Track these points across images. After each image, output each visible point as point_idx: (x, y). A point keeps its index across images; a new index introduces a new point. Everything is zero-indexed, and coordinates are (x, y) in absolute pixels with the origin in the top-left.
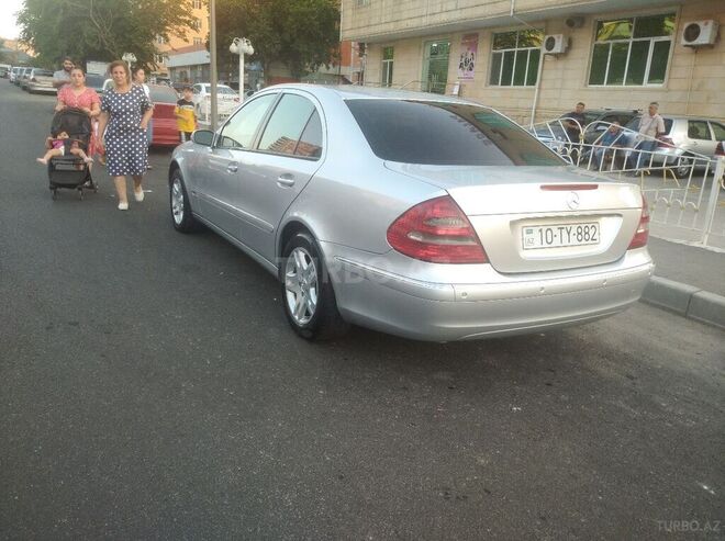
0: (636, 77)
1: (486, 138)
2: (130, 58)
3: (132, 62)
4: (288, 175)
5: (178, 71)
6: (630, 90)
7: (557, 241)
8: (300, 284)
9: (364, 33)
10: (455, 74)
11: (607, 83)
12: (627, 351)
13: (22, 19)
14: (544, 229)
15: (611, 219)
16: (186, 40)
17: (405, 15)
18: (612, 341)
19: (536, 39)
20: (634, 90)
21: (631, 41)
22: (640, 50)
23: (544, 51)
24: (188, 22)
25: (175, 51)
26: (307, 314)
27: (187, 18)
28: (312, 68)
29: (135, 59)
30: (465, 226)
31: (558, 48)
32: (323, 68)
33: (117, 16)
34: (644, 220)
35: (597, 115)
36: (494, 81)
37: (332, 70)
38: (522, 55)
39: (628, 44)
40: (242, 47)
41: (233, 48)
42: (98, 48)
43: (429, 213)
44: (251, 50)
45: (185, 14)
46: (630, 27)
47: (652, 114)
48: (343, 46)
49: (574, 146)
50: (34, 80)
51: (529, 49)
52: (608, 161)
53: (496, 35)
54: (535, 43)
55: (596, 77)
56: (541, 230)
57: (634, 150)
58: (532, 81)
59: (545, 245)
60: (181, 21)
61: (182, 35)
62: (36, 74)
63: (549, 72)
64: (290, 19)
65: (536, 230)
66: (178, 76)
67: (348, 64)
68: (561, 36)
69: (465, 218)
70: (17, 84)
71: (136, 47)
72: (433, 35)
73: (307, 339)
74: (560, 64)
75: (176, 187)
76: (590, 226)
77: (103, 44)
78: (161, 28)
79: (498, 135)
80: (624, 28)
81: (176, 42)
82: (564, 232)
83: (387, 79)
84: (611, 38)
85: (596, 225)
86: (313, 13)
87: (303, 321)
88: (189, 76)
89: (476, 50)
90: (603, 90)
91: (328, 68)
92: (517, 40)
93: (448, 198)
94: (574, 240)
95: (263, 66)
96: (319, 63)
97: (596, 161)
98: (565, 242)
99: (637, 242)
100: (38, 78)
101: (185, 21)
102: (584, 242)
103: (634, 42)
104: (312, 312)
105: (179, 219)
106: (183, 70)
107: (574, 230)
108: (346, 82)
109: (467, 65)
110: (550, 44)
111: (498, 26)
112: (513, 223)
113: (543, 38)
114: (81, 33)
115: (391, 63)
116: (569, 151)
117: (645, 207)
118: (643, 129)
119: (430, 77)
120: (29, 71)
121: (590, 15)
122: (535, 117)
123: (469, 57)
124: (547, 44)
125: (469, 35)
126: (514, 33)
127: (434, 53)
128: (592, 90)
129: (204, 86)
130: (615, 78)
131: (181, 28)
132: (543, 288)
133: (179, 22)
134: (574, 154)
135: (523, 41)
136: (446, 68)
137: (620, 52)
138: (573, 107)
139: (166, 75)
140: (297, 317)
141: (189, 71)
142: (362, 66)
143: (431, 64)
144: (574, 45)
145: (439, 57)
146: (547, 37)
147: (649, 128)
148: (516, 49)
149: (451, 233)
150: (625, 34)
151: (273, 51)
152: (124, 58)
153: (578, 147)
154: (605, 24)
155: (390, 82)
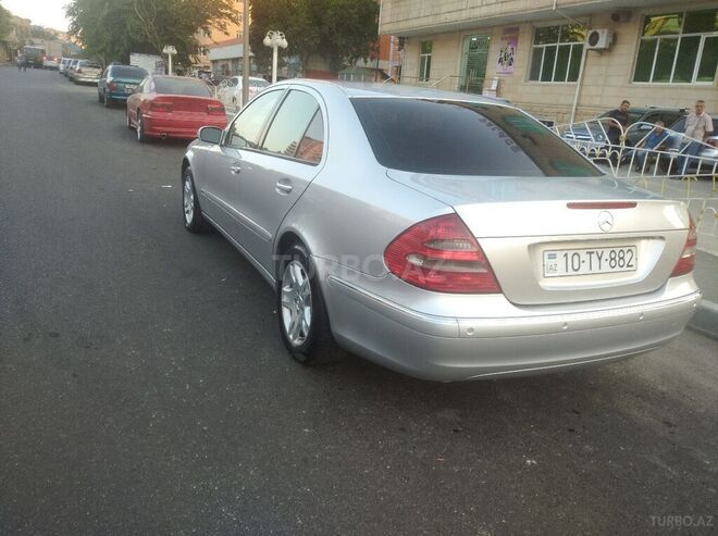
0: (684, 74)
1: (514, 144)
2: (170, 50)
3: (172, 55)
4: (287, 180)
5: (220, 64)
6: (676, 88)
7: (584, 268)
8: (296, 300)
9: (403, 26)
10: (494, 69)
11: (654, 80)
12: (665, 389)
13: (71, 12)
14: (570, 254)
15: (651, 241)
16: (226, 33)
17: (444, 9)
18: (648, 375)
19: (580, 34)
20: (682, 88)
21: (680, 37)
22: (689, 46)
23: (587, 46)
24: (229, 16)
25: (216, 44)
26: (302, 334)
27: (228, 12)
28: (350, 62)
29: (175, 52)
30: (475, 249)
31: (602, 44)
32: (360, 62)
33: (160, 8)
34: (691, 243)
35: (641, 113)
36: (534, 77)
37: (370, 64)
38: (564, 50)
39: (677, 40)
40: (276, 40)
41: (267, 41)
42: (140, 41)
43: (432, 233)
44: (284, 43)
45: (226, 7)
46: (680, 23)
47: (698, 113)
48: (382, 41)
49: (613, 148)
50: (79, 71)
51: (572, 44)
52: (651, 162)
53: (537, 29)
54: (579, 38)
55: (641, 74)
56: (566, 255)
57: (680, 154)
58: (573, 77)
59: (571, 272)
60: (222, 14)
61: (222, 28)
62: (82, 66)
63: (591, 68)
64: (330, 12)
65: (560, 255)
66: (219, 68)
67: (386, 57)
68: (606, 31)
69: (473, 240)
70: (66, 74)
71: (179, 40)
72: (471, 29)
73: (300, 362)
74: (604, 60)
75: (188, 184)
76: (626, 250)
77: (146, 36)
78: (202, 22)
79: (528, 140)
80: (673, 24)
81: (217, 35)
82: (594, 256)
83: (425, 73)
84: (658, 33)
85: (633, 249)
86: (353, 7)
87: (297, 342)
88: (230, 68)
89: (516, 44)
90: (649, 87)
91: (366, 61)
92: (560, 35)
93: (455, 217)
94: (606, 266)
95: (302, 59)
96: (357, 58)
97: (638, 162)
98: (595, 269)
99: (682, 268)
100: (83, 70)
101: (226, 14)
102: (617, 268)
103: (682, 39)
104: (306, 334)
105: (189, 218)
106: (225, 63)
107: (606, 255)
108: (384, 76)
109: (507, 60)
110: (594, 39)
111: (539, 21)
112: (532, 247)
113: (587, 34)
114: (125, 26)
115: (429, 58)
116: (609, 153)
117: (692, 226)
118: (690, 129)
119: (468, 73)
120: (75, 63)
121: (638, 9)
122: (576, 114)
123: (509, 51)
124: (590, 39)
125: (509, 29)
126: (557, 28)
127: (473, 47)
128: (637, 87)
129: (240, 78)
130: (662, 75)
131: (222, 21)
132: (566, 324)
133: (221, 15)
134: (614, 157)
135: (566, 36)
136: (485, 63)
137: (667, 47)
138: (616, 105)
139: (208, 67)
140: (291, 337)
141: (230, 64)
142: (400, 60)
143: (470, 58)
144: (618, 41)
145: (479, 51)
146: (591, 32)
147: (696, 128)
148: (558, 44)
149: (458, 257)
150: (672, 29)
151: (312, 44)
152: (165, 51)
153: (619, 149)
154: (653, 19)
155: (428, 76)
